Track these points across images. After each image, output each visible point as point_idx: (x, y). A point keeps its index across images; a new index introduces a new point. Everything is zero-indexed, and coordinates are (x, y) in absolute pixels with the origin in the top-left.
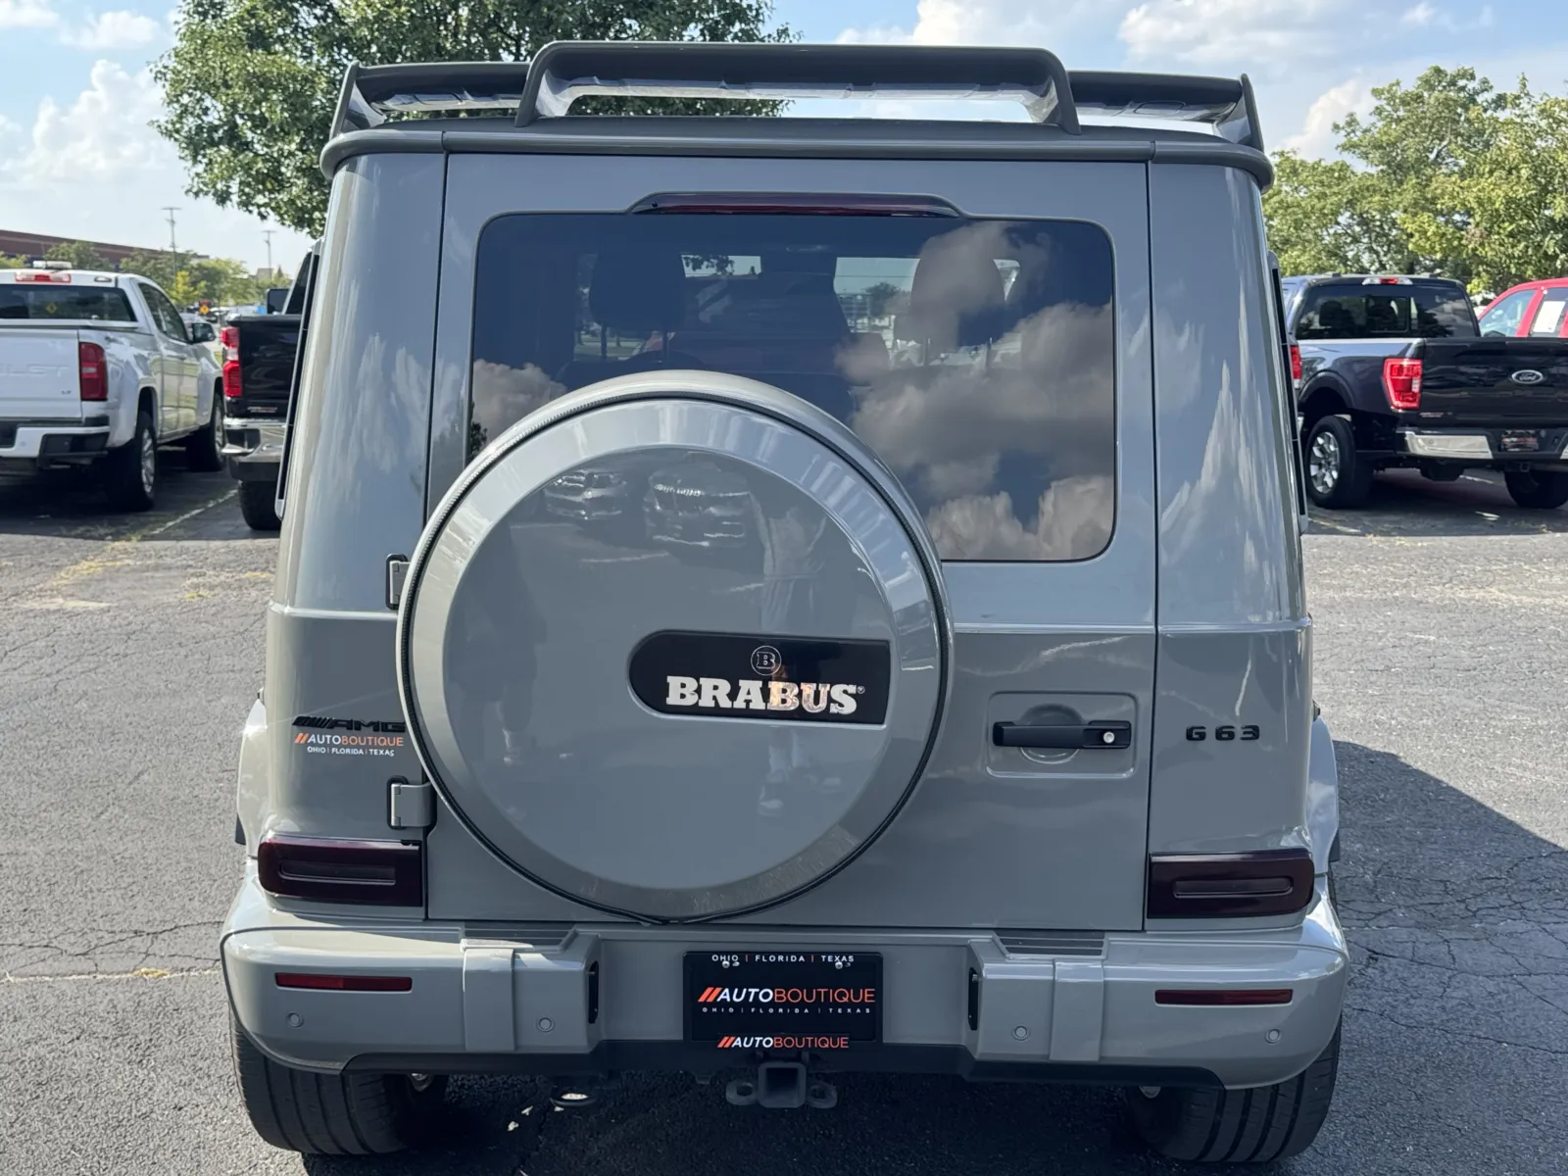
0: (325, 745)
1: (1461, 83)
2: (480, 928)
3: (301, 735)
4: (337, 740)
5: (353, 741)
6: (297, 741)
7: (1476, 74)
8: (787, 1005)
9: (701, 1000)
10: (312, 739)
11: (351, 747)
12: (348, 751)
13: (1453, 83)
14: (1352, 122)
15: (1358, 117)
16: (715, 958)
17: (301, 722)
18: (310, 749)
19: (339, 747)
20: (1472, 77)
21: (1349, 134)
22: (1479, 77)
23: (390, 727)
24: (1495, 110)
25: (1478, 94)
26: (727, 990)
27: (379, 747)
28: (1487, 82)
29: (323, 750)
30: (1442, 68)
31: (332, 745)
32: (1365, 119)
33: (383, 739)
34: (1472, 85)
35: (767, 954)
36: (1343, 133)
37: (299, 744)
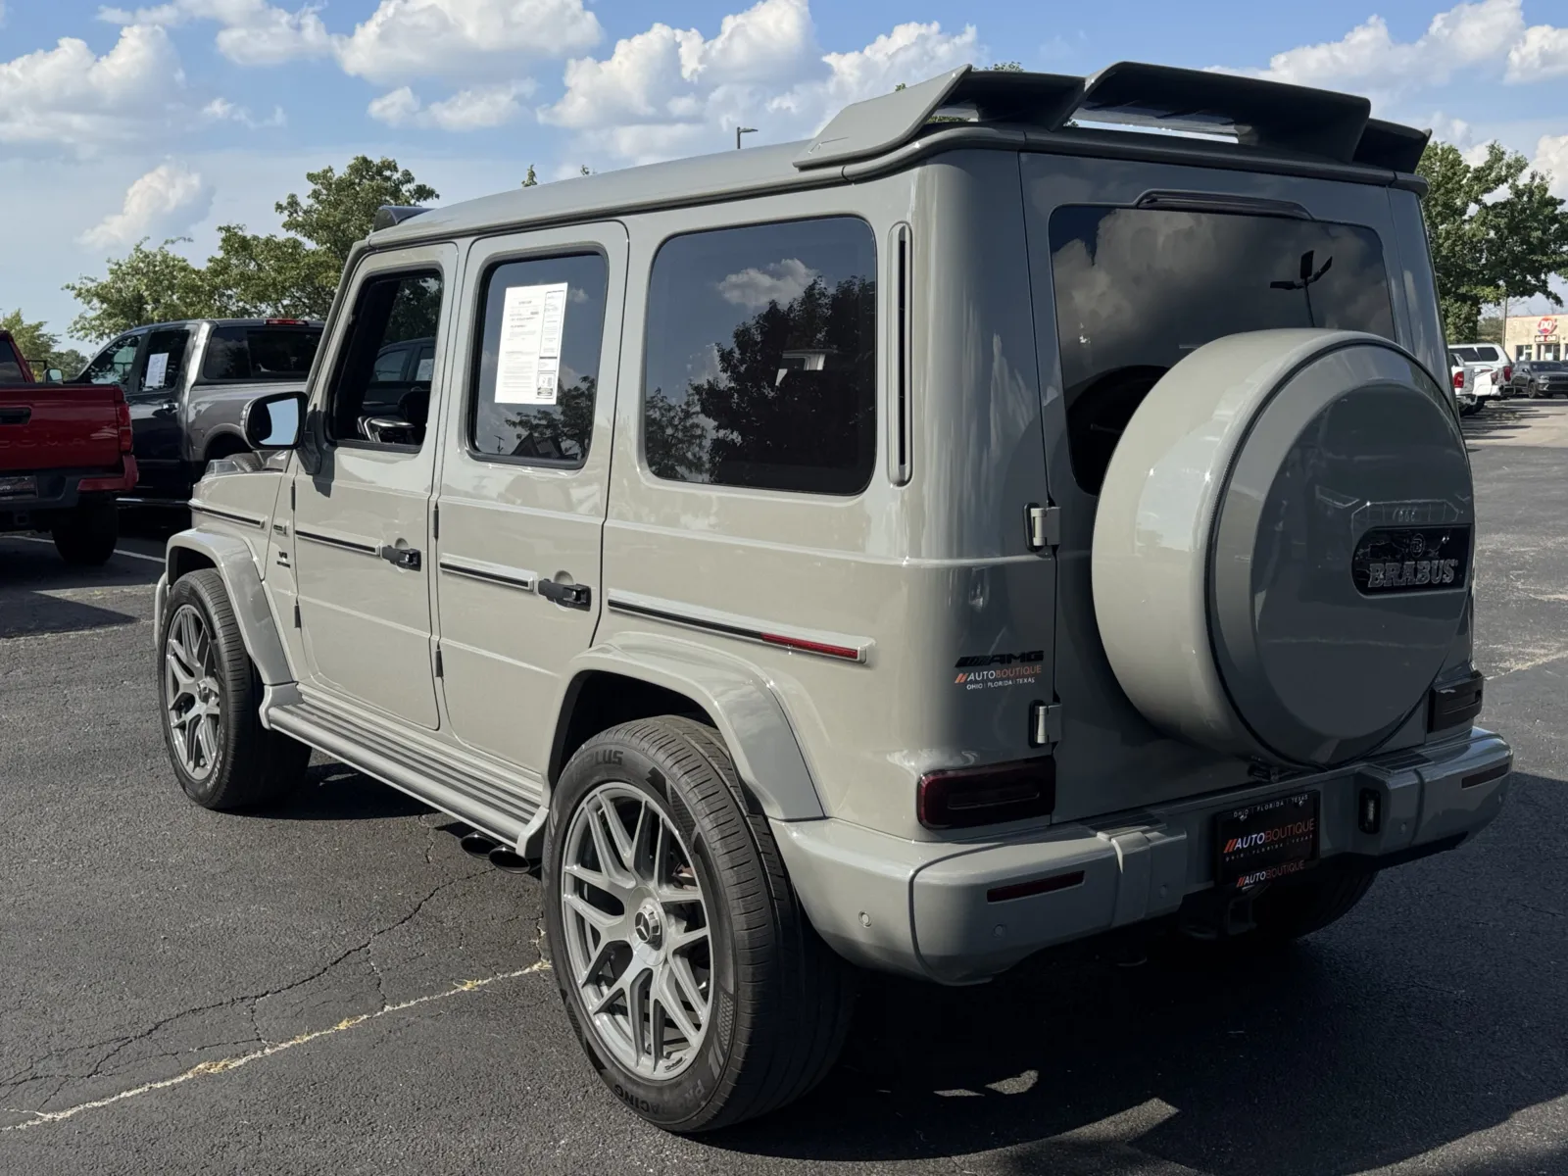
0: (983, 681)
1: (387, 173)
2: (1109, 821)
3: (961, 675)
4: (992, 675)
5: (1005, 673)
6: (957, 682)
7: (398, 166)
8: (1272, 843)
9: (1225, 852)
10: (972, 677)
11: (1002, 679)
12: (1000, 683)
13: (379, 172)
14: (293, 203)
15: (299, 200)
16: (1235, 814)
17: (965, 663)
18: (970, 687)
19: (993, 681)
20: (395, 169)
21: (291, 214)
22: (401, 169)
23: (1033, 657)
24: (418, 200)
25: (403, 184)
26: (1240, 840)
27: (1023, 677)
28: (410, 174)
29: (979, 686)
30: (369, 159)
31: (988, 680)
32: (305, 202)
33: (1027, 669)
34: (396, 176)
35: (1263, 804)
36: (286, 213)
37: (959, 683)
